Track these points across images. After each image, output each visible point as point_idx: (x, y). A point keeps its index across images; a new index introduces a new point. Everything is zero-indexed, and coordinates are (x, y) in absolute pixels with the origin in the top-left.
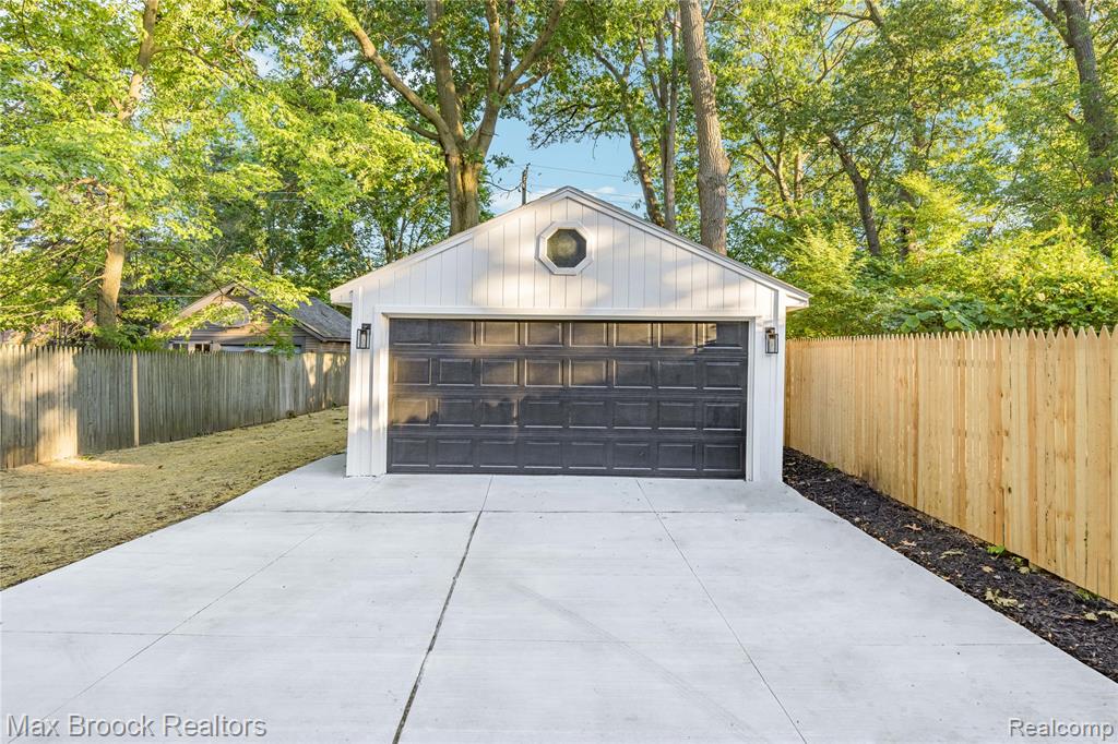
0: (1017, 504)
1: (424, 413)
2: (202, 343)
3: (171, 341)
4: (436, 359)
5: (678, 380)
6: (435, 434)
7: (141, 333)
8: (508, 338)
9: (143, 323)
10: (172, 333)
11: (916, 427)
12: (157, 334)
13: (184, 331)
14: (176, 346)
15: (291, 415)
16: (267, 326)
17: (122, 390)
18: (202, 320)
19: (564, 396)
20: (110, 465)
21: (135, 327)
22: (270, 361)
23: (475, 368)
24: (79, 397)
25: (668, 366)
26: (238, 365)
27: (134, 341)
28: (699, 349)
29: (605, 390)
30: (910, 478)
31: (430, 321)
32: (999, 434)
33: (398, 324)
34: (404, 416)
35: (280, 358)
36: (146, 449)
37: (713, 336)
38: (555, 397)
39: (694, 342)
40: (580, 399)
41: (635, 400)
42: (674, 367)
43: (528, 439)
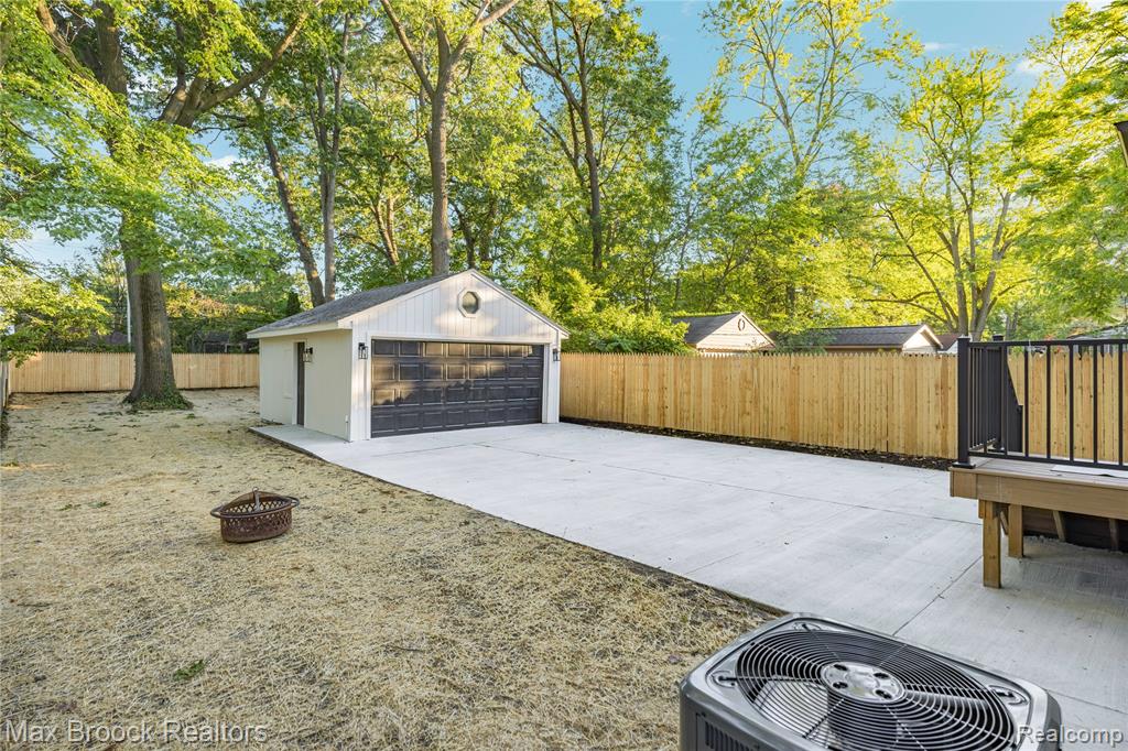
0: (669, 412)
1: (392, 398)
4: (399, 365)
5: (516, 375)
6: (398, 411)
8: (438, 353)
11: (623, 390)
19: (466, 386)
23: (421, 370)
25: (512, 368)
28: (525, 358)
30: (620, 411)
31: (395, 341)
32: (662, 389)
33: (376, 343)
37: (531, 352)
38: (462, 386)
39: (524, 355)
40: (473, 386)
42: (515, 368)
43: (448, 410)
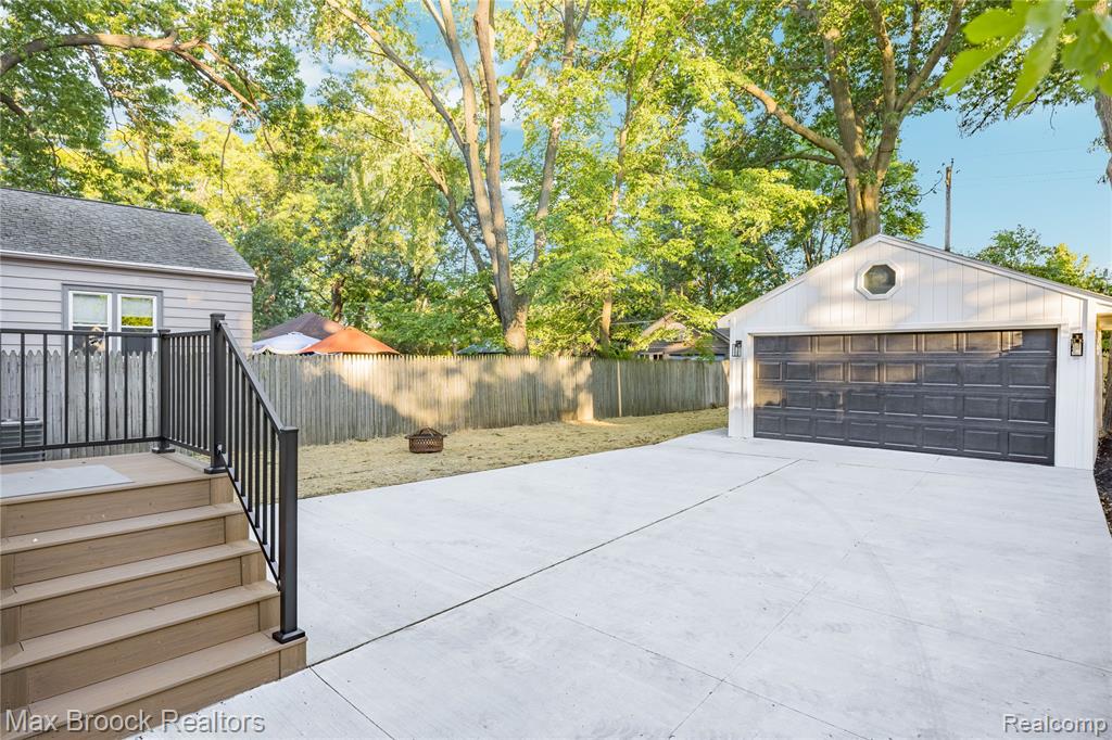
1: (777, 399)
2: (659, 354)
3: (638, 352)
4: (785, 363)
5: (982, 378)
6: (785, 413)
7: (622, 348)
8: (836, 348)
9: (623, 341)
10: (638, 348)
12: (631, 348)
13: (645, 346)
14: (642, 356)
15: (714, 406)
16: (694, 342)
17: (613, 383)
18: (655, 339)
19: (880, 391)
20: (608, 424)
21: (618, 344)
22: (698, 367)
23: (812, 369)
24: (593, 385)
25: (973, 368)
26: (676, 369)
27: (618, 353)
28: (1004, 354)
29: (915, 386)
31: (780, 337)
33: (760, 341)
34: (763, 402)
35: (706, 365)
36: (625, 419)
37: (1019, 342)
38: (874, 391)
39: (999, 348)
40: (892, 393)
41: (942, 395)
42: (980, 369)
43: (851, 420)
